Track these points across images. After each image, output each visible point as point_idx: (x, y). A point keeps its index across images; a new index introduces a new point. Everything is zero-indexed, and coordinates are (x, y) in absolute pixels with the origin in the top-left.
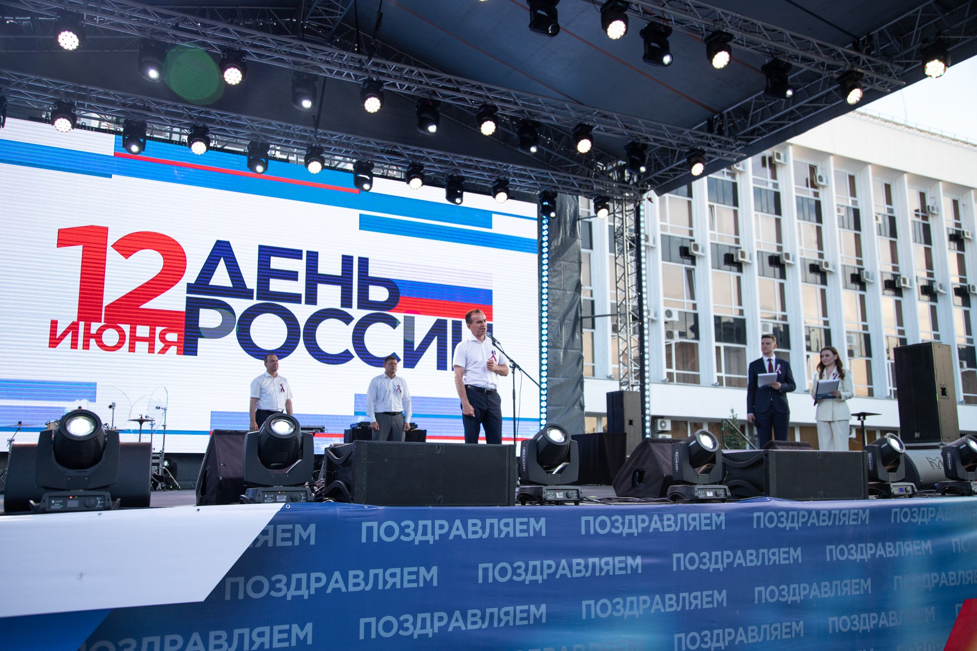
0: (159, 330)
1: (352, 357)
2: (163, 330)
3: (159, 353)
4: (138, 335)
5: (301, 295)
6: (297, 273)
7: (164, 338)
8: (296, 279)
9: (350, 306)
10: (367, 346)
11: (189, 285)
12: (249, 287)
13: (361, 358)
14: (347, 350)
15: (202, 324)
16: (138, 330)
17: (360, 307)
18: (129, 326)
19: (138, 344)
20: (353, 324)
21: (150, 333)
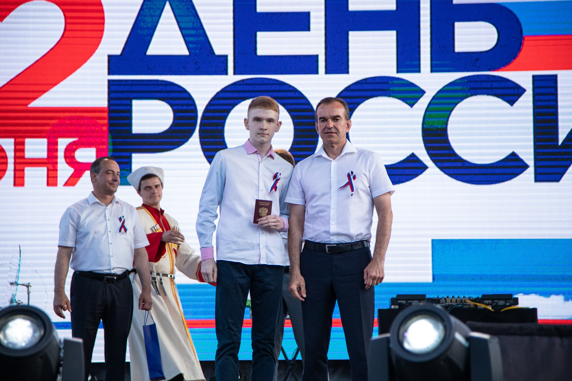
0: (63, 143)
1: (424, 168)
2: (71, 144)
3: (66, 184)
4: (28, 155)
5: (316, 57)
6: (306, 16)
7: (74, 157)
8: (306, 27)
9: (416, 69)
10: (453, 144)
11: (111, 58)
12: (218, 51)
13: (441, 168)
14: (413, 155)
15: (136, 129)
16: (27, 147)
17: (434, 68)
18: (12, 140)
19: (29, 172)
20: (423, 103)
21: (49, 150)
